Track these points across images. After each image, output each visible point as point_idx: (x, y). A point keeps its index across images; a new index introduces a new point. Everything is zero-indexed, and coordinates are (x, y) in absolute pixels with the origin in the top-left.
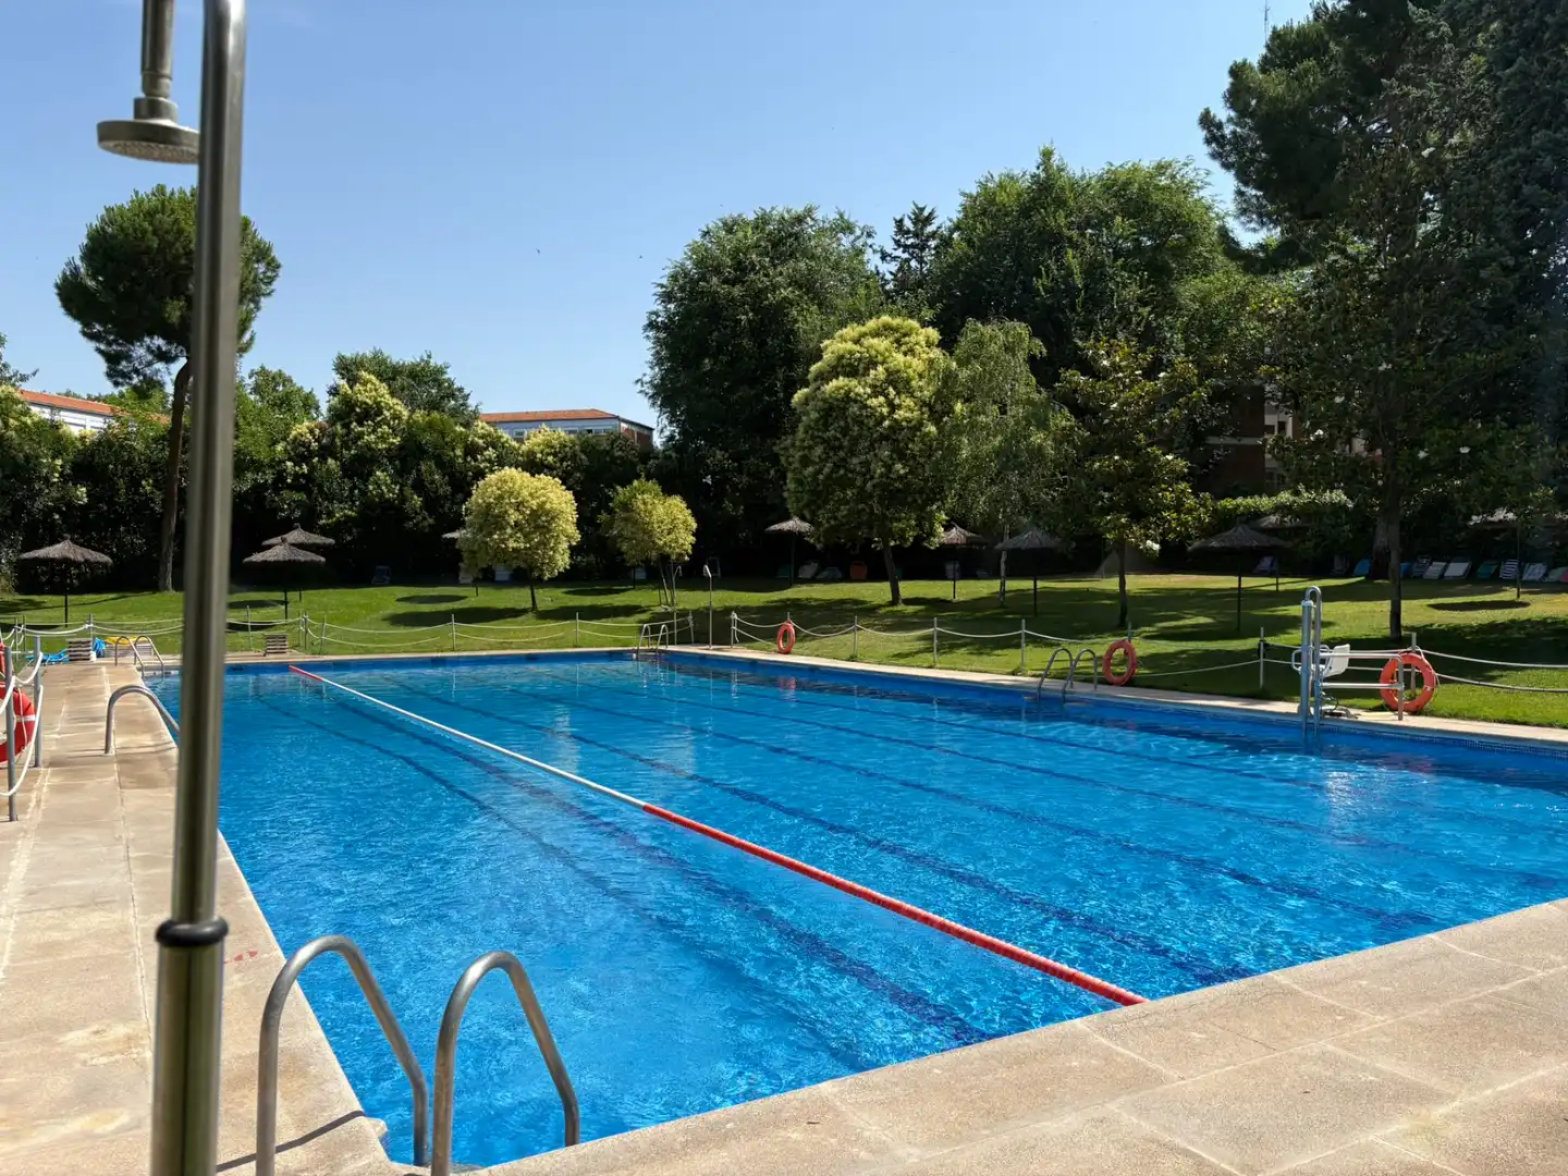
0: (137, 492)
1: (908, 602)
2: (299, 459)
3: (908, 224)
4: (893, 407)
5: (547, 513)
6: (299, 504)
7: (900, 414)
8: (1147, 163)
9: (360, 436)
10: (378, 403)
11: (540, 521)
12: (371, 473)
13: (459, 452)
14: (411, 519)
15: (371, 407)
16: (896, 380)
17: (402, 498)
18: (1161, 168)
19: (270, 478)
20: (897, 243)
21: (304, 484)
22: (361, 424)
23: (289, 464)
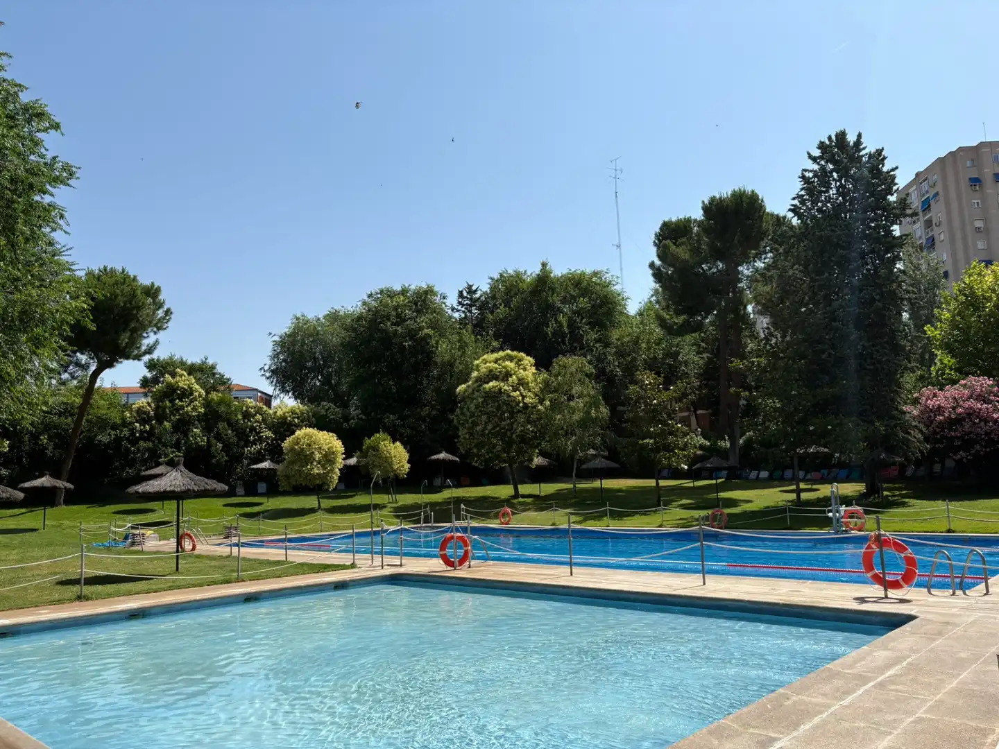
0: (36, 444)
1: (523, 496)
2: (143, 422)
3: (465, 294)
4: (524, 397)
5: (333, 453)
6: (148, 449)
7: (527, 400)
8: (589, 271)
9: (182, 407)
10: (191, 388)
11: (328, 458)
12: (189, 430)
13: (240, 417)
14: (215, 457)
15: (186, 390)
16: (522, 382)
17: (209, 445)
18: (595, 274)
19: (126, 432)
20: (460, 303)
21: (149, 436)
22: (181, 401)
23: (137, 425)
